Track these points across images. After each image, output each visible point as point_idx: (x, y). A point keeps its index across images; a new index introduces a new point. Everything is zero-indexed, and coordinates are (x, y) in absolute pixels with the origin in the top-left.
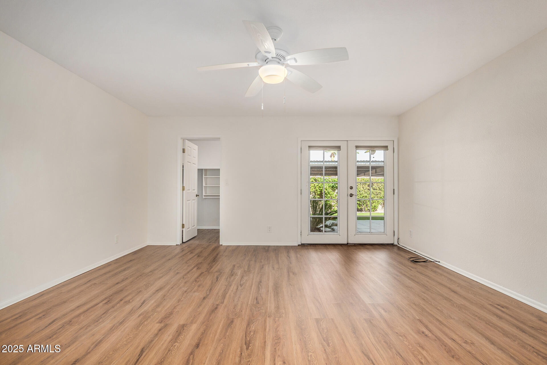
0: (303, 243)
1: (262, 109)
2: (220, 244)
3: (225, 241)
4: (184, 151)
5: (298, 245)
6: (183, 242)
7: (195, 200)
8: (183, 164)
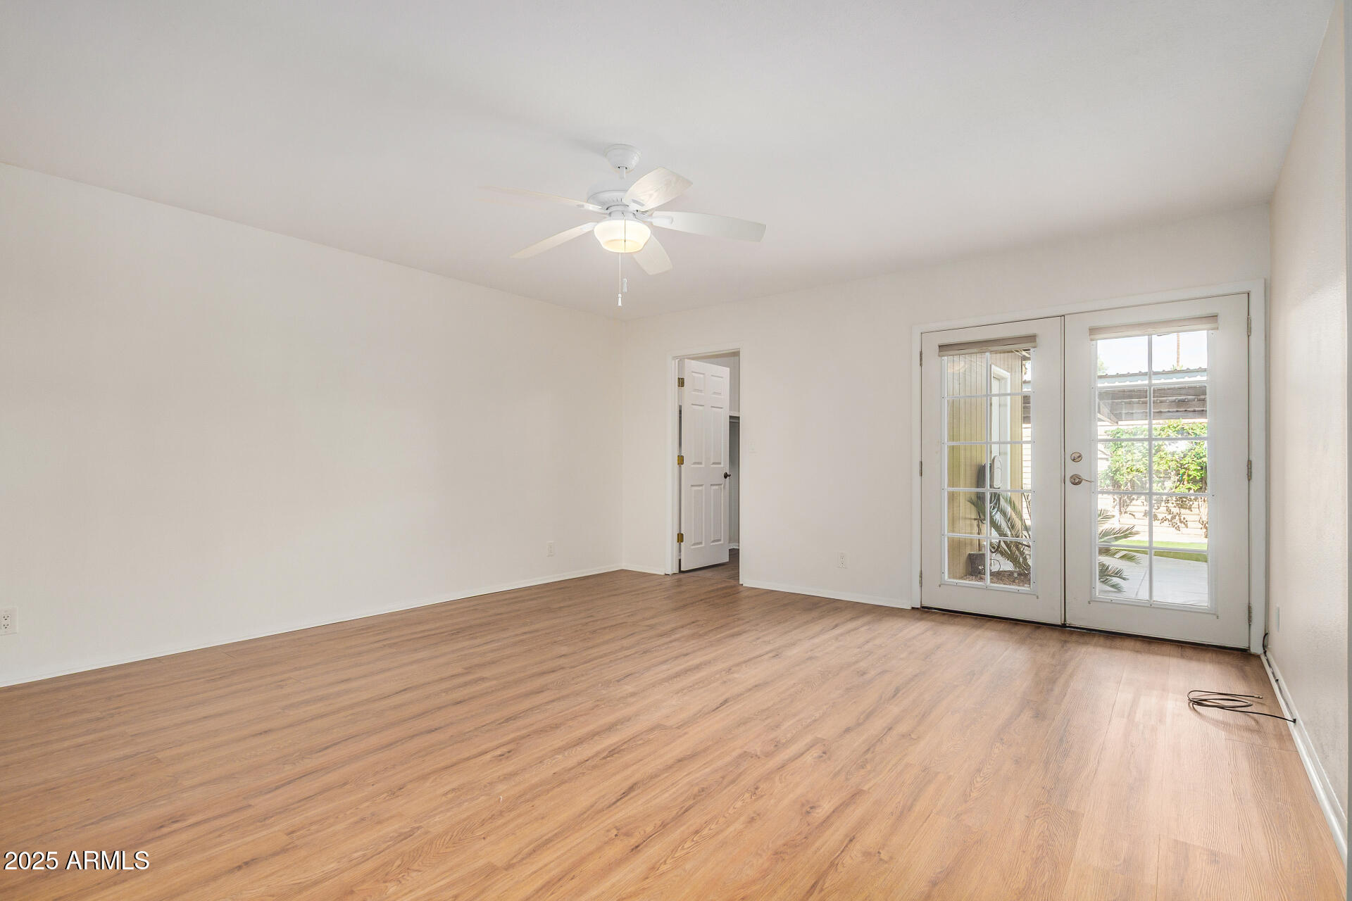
0: (925, 604)
1: (620, 304)
2: (741, 583)
3: (750, 577)
4: (681, 382)
5: (913, 608)
6: (681, 572)
7: (723, 486)
8: (680, 407)
